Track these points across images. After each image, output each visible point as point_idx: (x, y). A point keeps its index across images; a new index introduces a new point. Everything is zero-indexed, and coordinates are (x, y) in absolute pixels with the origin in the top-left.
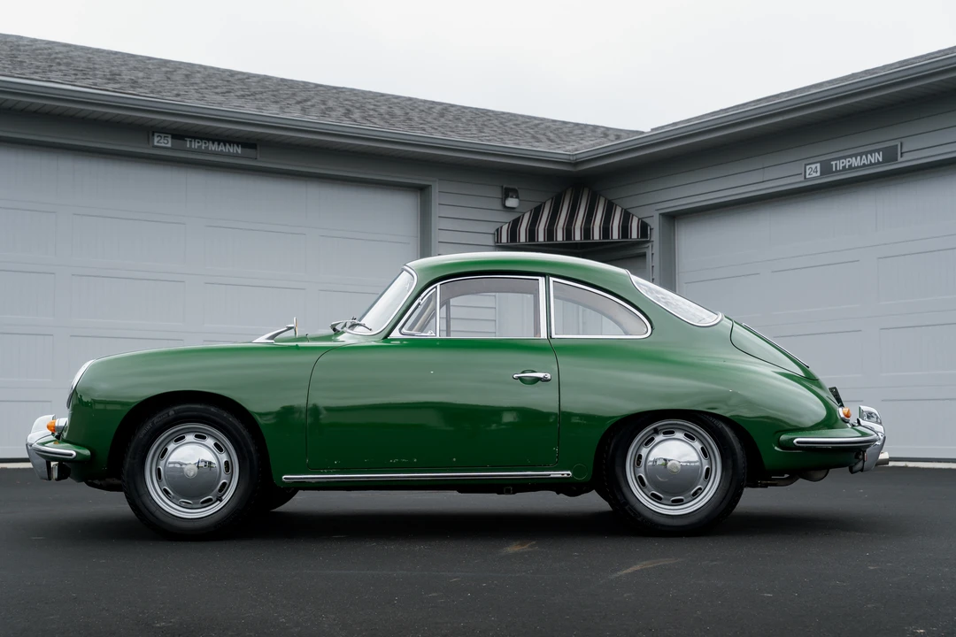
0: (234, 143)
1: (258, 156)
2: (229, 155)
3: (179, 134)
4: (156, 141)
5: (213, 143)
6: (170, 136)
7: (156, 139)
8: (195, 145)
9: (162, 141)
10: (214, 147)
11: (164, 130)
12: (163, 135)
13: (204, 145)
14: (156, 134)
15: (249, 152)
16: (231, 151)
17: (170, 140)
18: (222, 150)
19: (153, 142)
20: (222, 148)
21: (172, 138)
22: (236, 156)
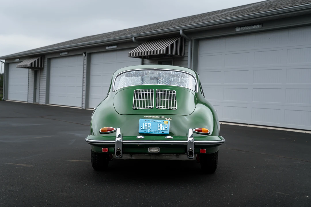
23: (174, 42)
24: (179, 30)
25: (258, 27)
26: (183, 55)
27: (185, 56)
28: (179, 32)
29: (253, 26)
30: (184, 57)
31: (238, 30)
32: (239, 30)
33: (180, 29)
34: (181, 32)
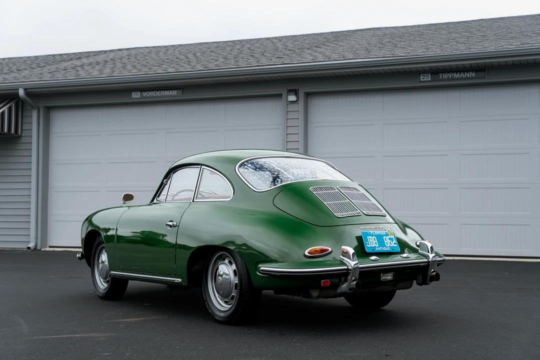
0: (470, 71)
1: (486, 77)
2: (467, 78)
3: (435, 72)
4: (422, 78)
5: (457, 73)
6: (430, 74)
7: (422, 77)
8: (445, 76)
9: (425, 78)
10: (456, 76)
11: (424, 72)
12: (425, 75)
13: (450, 76)
14: (421, 75)
15: (481, 74)
16: (468, 76)
17: (430, 76)
18: (462, 77)
19: (420, 79)
20: (462, 75)
21: (431, 74)
22: (472, 78)
23: (5, 108)
24: (18, 89)
25: (176, 93)
26: (20, 133)
27: (23, 135)
28: (18, 92)
29: (165, 91)
30: (20, 137)
31: (136, 95)
32: (139, 97)
33: (21, 86)
34: (21, 92)
